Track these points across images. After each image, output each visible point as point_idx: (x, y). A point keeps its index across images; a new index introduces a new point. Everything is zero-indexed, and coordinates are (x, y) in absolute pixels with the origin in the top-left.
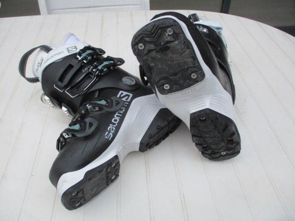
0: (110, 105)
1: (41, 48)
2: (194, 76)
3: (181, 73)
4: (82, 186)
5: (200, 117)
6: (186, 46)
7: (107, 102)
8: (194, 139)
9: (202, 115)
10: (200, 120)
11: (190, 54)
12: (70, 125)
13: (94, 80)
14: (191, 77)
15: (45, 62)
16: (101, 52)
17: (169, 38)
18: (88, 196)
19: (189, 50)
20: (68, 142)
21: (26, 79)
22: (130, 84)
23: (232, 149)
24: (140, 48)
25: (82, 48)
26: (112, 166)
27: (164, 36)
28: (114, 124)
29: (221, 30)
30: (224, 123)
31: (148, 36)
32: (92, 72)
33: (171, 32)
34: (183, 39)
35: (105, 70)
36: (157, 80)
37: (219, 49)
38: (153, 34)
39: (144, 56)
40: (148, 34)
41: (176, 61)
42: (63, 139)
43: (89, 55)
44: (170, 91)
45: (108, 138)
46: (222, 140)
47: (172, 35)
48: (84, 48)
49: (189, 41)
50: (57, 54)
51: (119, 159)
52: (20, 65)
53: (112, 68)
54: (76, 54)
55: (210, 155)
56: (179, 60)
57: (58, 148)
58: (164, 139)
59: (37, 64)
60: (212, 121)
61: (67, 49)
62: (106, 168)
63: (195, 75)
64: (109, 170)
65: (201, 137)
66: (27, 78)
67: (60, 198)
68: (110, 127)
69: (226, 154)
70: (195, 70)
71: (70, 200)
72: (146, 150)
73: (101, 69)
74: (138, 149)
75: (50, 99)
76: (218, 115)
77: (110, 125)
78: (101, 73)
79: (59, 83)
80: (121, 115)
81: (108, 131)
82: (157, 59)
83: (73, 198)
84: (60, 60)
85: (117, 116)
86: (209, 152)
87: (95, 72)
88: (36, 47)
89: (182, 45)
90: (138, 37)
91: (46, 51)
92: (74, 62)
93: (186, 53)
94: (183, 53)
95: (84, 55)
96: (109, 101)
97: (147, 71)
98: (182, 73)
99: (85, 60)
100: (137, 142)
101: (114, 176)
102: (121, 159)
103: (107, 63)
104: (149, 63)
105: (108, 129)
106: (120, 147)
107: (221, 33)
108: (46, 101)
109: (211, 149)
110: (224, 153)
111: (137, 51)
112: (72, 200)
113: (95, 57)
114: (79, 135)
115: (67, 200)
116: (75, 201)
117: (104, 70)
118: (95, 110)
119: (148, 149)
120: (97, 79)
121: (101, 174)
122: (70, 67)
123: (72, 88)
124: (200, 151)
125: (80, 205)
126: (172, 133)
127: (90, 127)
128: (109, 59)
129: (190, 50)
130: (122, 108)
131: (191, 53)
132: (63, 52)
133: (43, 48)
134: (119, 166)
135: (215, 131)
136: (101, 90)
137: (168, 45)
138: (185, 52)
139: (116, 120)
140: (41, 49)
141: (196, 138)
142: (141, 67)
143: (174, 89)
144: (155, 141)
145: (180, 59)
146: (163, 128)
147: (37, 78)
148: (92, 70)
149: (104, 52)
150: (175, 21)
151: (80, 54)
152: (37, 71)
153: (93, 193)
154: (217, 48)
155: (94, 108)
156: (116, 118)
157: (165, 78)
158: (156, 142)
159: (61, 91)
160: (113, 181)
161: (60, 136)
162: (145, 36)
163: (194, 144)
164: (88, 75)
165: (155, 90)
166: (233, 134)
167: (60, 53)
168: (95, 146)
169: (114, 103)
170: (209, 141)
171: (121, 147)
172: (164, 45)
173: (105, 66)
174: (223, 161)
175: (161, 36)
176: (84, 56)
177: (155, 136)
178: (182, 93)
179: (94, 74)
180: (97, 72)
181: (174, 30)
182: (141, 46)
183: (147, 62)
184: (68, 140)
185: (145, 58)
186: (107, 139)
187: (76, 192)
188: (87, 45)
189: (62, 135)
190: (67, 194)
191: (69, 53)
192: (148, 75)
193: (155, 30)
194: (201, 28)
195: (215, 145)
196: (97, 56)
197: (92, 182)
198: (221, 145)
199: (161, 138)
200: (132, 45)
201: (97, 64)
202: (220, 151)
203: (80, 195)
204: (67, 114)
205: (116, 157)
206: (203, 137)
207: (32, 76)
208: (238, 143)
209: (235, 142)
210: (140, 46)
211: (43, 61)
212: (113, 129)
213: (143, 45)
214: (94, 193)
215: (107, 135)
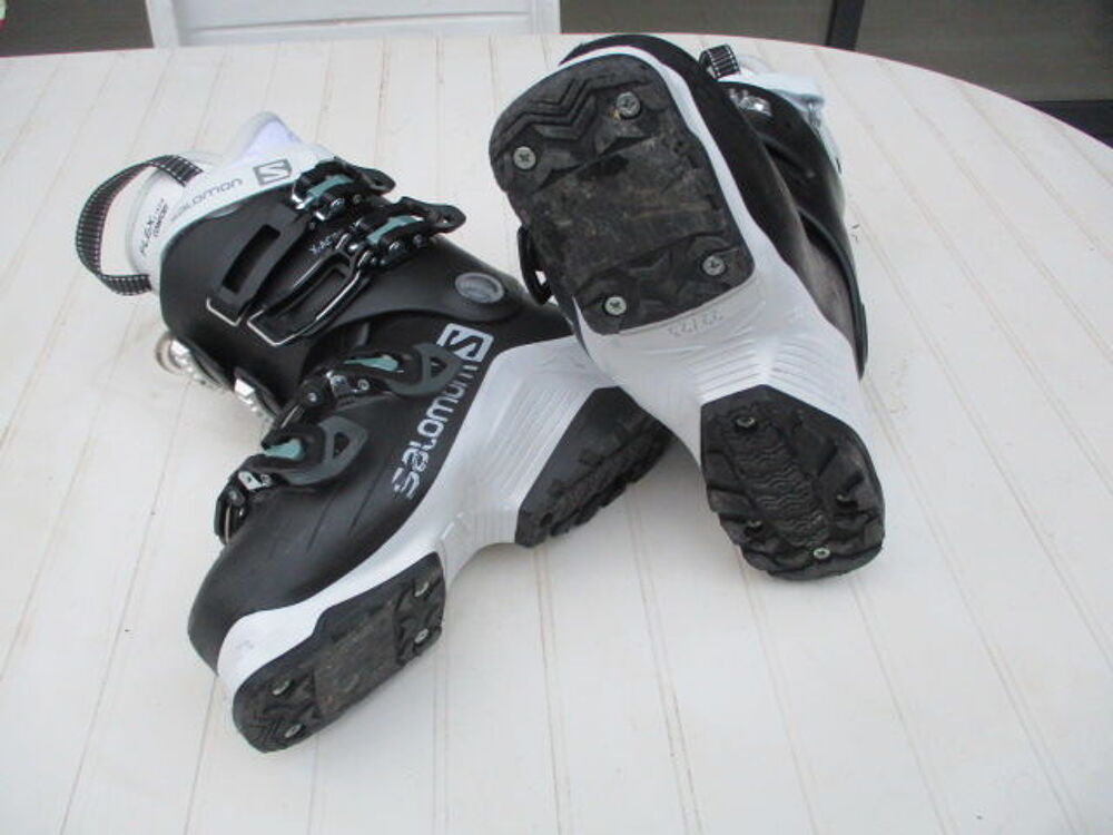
0: (411, 372)
1: (158, 167)
2: (714, 266)
3: (666, 256)
4: (310, 662)
5: (737, 418)
6: (685, 159)
7: (401, 363)
8: (715, 498)
9: (744, 408)
10: (738, 428)
11: (699, 184)
12: (265, 445)
13: (353, 283)
14: (704, 272)
15: (175, 218)
16: (378, 183)
17: (624, 129)
18: (330, 699)
19: (695, 170)
20: (259, 505)
21: (103, 280)
22: (485, 301)
23: (855, 535)
24: (522, 165)
25: (310, 165)
26: (418, 594)
27: (605, 118)
28: (425, 440)
29: (817, 106)
30: (822, 440)
31: (548, 119)
32: (344, 253)
33: (633, 104)
34: (675, 134)
35: (394, 246)
36: (580, 281)
37: (811, 174)
38: (565, 115)
39: (533, 193)
40: (548, 111)
41: (650, 209)
42: (238, 495)
43: (335, 191)
44: (629, 320)
45: (404, 488)
46: (818, 503)
47: (636, 116)
48: (317, 166)
49: (698, 139)
50: (220, 189)
51: (444, 566)
52: (79, 227)
53: (417, 239)
54: (286, 189)
55: (771, 557)
56: (661, 207)
57: (220, 530)
58: (605, 503)
59: (142, 224)
60: (780, 432)
61: (256, 169)
62: (397, 596)
63: (717, 262)
64: (406, 606)
65: (742, 493)
66: (107, 276)
67: (229, 706)
68: (412, 450)
69: (833, 556)
70: (717, 243)
71: (265, 711)
72: (540, 539)
73: (380, 242)
74: (510, 537)
75: (192, 352)
76: (800, 411)
77: (412, 443)
78: (379, 260)
79: (226, 295)
80: (450, 410)
81: (402, 465)
82: (581, 202)
83: (275, 704)
84: (231, 211)
85: (437, 412)
86: (771, 547)
87: (356, 254)
88: (139, 162)
89: (672, 153)
90: (513, 123)
91: (175, 178)
92: (279, 218)
93: (685, 180)
94: (672, 182)
95: (317, 192)
96: (406, 357)
97: (544, 246)
98: (671, 256)
99: (322, 213)
100: (507, 508)
101: (425, 632)
102: (450, 571)
103: (403, 224)
104: (554, 216)
105: (405, 458)
106: (445, 527)
107: (818, 116)
108: (177, 359)
109: (775, 535)
110: (823, 553)
111: (509, 173)
112: (273, 712)
113: (356, 199)
114: (297, 479)
115: (255, 712)
116: (282, 718)
117: (391, 247)
118: (356, 391)
119: (549, 538)
120: (365, 281)
121: (379, 617)
122: (267, 234)
123: (272, 311)
124: (735, 542)
125: (298, 733)
126: (635, 480)
127: (337, 451)
128: (407, 207)
129: (700, 171)
130: (452, 386)
131: (703, 182)
132: (240, 182)
133: (167, 166)
134: (443, 594)
135: (790, 470)
136: (377, 322)
137: (621, 152)
138: (680, 178)
139: (431, 428)
140: (160, 169)
141: (722, 494)
142: (524, 235)
143: (643, 312)
144: (574, 506)
145: (664, 202)
146: (603, 458)
147: (143, 278)
148: (346, 247)
149: (391, 184)
150: (645, 66)
151: (302, 188)
152: (142, 252)
153: (347, 690)
154: (801, 171)
155: (353, 383)
156: (433, 419)
157: (610, 273)
158: (577, 511)
159: (232, 323)
160: (418, 649)
161: (228, 485)
162: (538, 118)
163: (715, 517)
164: (333, 267)
165: (575, 319)
166: (857, 479)
167: (231, 185)
168: (356, 520)
169: (427, 365)
170: (769, 508)
171: (452, 525)
172: (606, 152)
173: (395, 234)
174: (820, 581)
175: (593, 119)
176: (317, 196)
177: (572, 488)
178: (670, 330)
179: (352, 266)
180: (366, 254)
181: (642, 98)
182: (524, 157)
183: (547, 213)
184: (258, 498)
185: (538, 198)
186: (398, 493)
187: (287, 684)
188: (328, 158)
189: (235, 481)
190: (255, 688)
191: (262, 183)
192: (549, 260)
193: (574, 96)
194: (746, 99)
195: (791, 521)
196: (364, 197)
197: (344, 645)
198: (813, 519)
199: (596, 495)
200: (492, 152)
201: (365, 227)
202: (810, 544)
203: (301, 694)
204: (254, 409)
205: (432, 560)
206: (749, 492)
207: (125, 270)
208: (875, 515)
209: (863, 512)
210: (521, 156)
211: (167, 215)
212: (420, 459)
213: (533, 150)
214: (353, 691)
215: (400, 481)
